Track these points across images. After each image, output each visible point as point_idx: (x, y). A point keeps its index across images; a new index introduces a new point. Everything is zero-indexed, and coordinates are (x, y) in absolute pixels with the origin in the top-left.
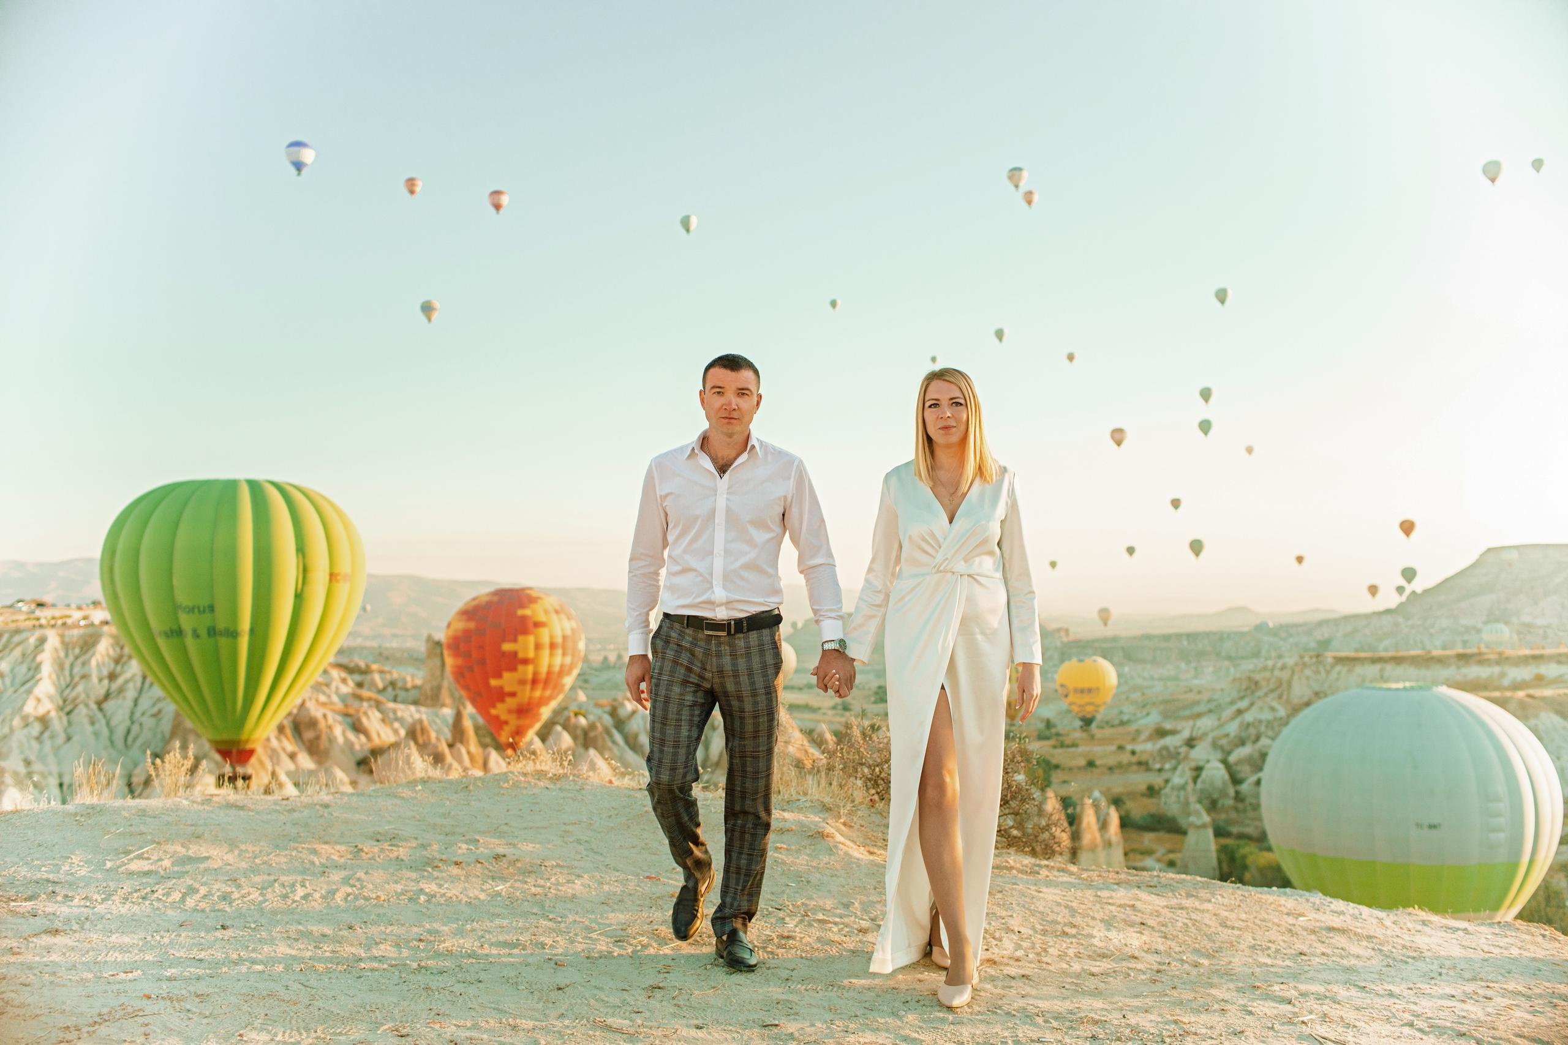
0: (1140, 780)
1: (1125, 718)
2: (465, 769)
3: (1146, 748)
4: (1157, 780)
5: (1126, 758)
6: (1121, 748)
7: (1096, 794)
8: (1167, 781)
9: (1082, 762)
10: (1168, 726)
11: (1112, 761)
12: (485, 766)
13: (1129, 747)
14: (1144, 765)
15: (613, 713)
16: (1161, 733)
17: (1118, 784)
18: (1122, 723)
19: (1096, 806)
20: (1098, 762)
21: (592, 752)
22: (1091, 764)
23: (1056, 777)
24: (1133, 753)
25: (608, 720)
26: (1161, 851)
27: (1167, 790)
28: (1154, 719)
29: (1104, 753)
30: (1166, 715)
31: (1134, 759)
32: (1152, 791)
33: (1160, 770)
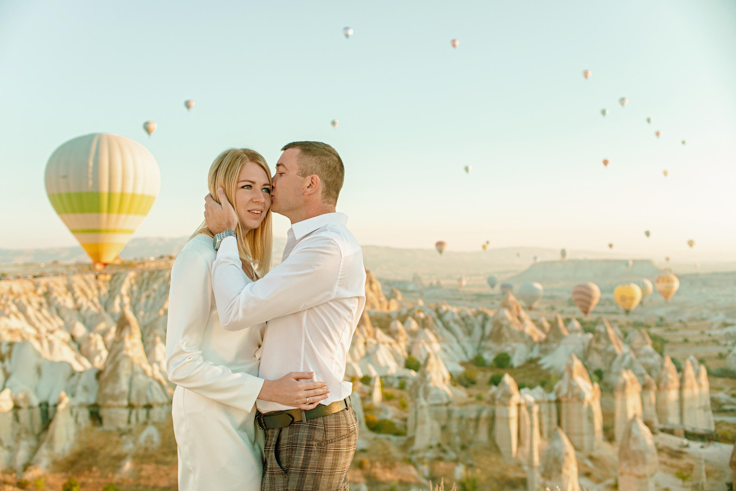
0: (714, 350)
1: (704, 316)
2: (365, 338)
3: (717, 332)
4: (724, 351)
5: (705, 338)
6: (702, 333)
7: (692, 358)
8: (730, 351)
9: (681, 339)
10: (729, 321)
11: (698, 339)
12: (375, 337)
13: (707, 332)
14: (716, 342)
15: (437, 311)
16: (725, 325)
17: (702, 352)
18: (703, 319)
19: (693, 364)
20: (690, 339)
21: (427, 331)
22: (686, 341)
23: (667, 347)
24: (710, 335)
25: (434, 315)
26: (727, 388)
27: (730, 356)
28: (720, 317)
29: (693, 335)
30: (728, 315)
31: (710, 339)
32: (721, 356)
33: (726, 345)
